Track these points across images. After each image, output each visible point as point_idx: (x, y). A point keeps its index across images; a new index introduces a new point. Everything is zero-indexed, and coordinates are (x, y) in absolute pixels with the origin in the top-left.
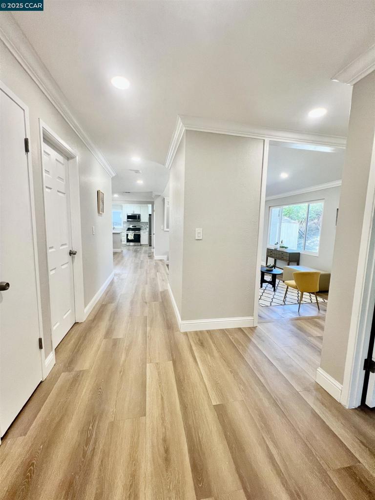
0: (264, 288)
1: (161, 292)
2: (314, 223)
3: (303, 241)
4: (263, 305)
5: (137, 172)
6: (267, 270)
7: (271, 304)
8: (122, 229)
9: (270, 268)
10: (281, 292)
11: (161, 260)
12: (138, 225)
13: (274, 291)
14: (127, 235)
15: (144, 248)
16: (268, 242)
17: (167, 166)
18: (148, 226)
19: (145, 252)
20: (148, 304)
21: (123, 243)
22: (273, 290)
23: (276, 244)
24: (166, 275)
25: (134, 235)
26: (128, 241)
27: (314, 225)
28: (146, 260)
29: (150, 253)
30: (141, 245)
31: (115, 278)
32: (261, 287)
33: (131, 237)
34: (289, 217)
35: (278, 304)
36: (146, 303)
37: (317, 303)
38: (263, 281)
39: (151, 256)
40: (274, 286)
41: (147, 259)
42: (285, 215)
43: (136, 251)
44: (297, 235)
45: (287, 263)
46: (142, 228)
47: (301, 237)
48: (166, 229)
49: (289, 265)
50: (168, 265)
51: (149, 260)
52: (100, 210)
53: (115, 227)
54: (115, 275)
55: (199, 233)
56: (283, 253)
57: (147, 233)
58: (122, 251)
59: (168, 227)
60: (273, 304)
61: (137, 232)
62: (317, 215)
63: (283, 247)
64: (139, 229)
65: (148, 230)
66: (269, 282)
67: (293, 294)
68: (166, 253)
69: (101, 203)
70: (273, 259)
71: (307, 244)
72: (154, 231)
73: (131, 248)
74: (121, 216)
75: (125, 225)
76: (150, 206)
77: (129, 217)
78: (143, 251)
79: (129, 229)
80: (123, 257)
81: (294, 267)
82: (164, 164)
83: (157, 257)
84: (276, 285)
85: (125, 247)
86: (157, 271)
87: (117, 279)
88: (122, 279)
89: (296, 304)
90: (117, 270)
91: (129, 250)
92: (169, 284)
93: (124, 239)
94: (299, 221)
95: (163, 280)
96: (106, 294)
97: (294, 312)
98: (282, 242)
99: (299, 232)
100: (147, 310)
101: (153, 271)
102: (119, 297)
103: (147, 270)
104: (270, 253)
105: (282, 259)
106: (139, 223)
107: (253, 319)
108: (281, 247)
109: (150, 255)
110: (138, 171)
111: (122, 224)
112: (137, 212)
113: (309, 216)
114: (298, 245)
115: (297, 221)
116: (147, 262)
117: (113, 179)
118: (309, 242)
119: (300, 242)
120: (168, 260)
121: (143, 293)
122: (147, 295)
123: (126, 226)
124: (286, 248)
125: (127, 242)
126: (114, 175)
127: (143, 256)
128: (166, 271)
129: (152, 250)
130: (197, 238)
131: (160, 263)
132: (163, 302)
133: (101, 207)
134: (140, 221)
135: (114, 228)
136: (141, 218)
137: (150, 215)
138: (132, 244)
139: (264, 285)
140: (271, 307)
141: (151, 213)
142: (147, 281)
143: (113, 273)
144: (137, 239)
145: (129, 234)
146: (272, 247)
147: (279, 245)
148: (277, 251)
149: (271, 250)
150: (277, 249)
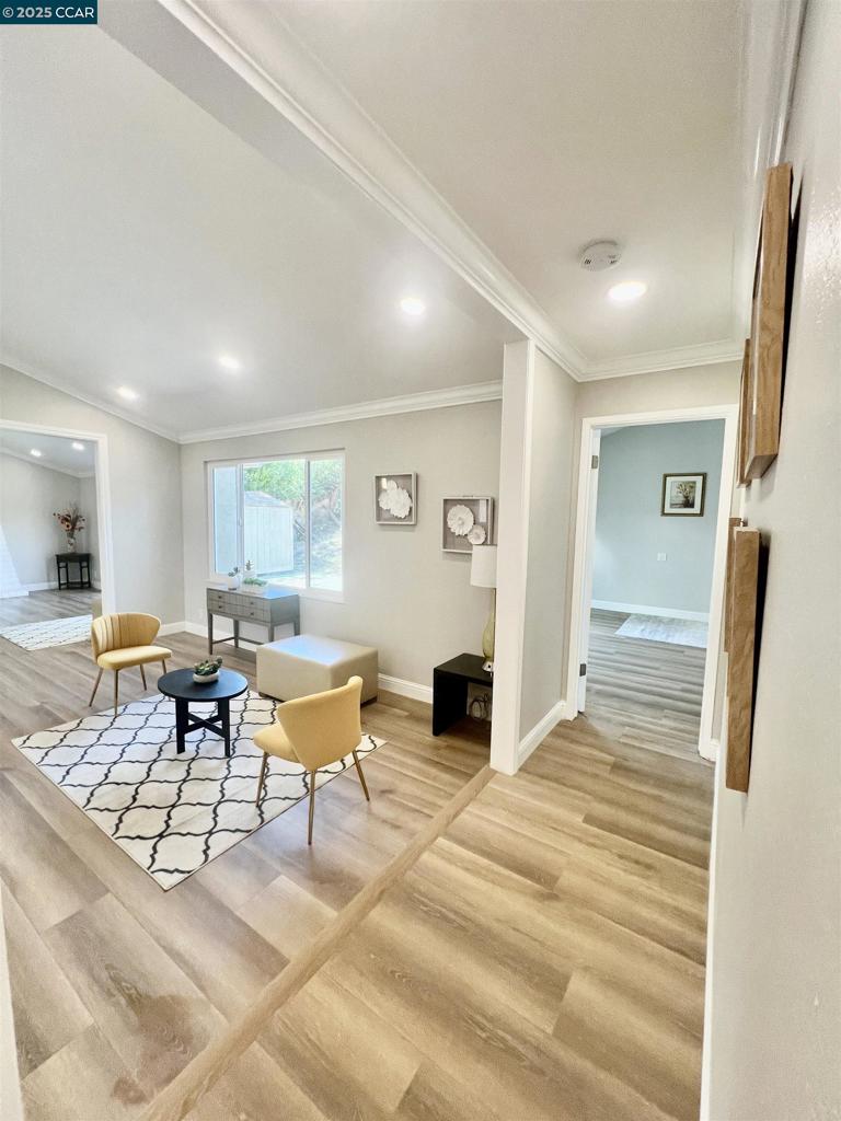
2: (324, 507)
3: (302, 547)
6: (197, 685)
9: (207, 673)
13: (227, 754)
16: (212, 569)
23: (231, 575)
27: (323, 510)
32: (181, 749)
34: (271, 493)
44: (291, 534)
45: (266, 631)
47: (298, 538)
56: (253, 601)
62: (327, 489)
63: (252, 582)
66: (208, 724)
71: (313, 553)
84: (233, 730)
89: (298, 800)
94: (293, 502)
98: (248, 568)
99: (294, 527)
104: (217, 602)
105: (251, 618)
108: (245, 582)
113: (312, 491)
114: (296, 556)
115: (289, 502)
118: (316, 547)
119: (299, 549)
124: (260, 585)
139: (191, 737)
146: (222, 583)
147: (240, 577)
148: (237, 594)
149: (221, 594)
150: (235, 589)
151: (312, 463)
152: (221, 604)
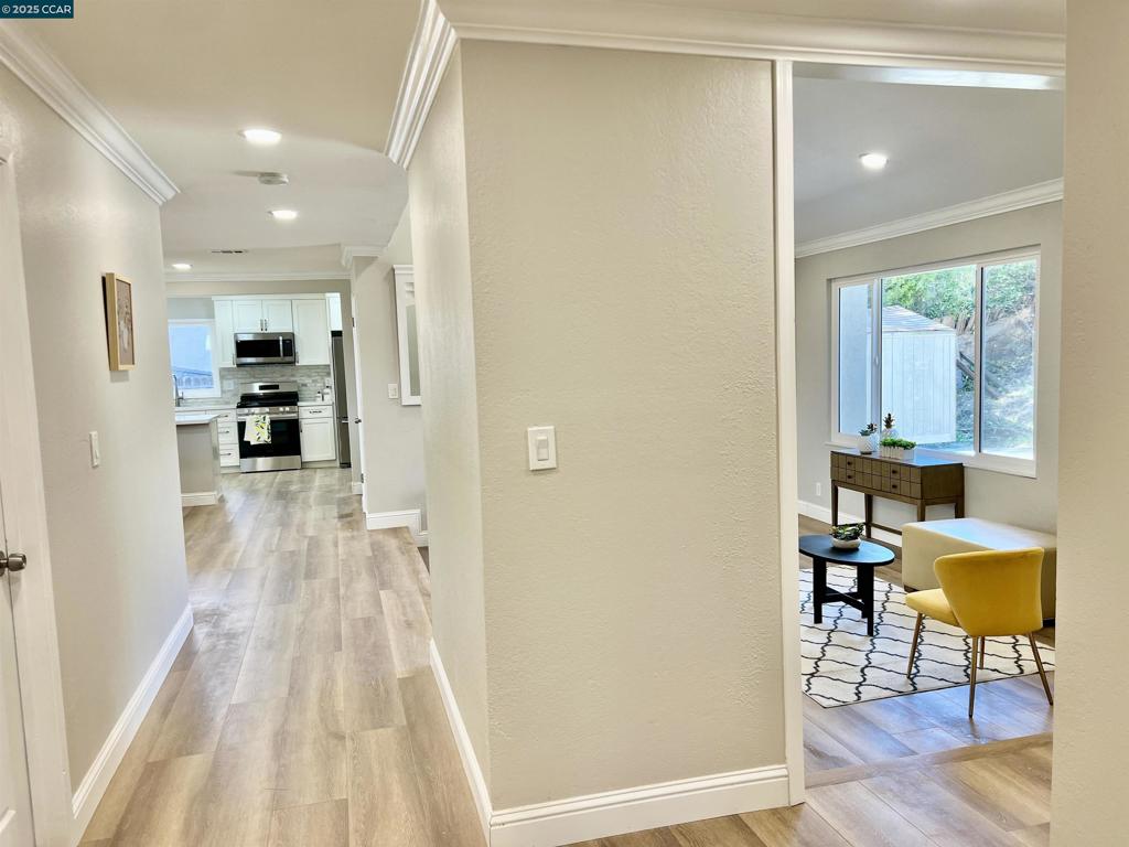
0: (827, 623)
1: (404, 682)
2: (1019, 324)
4: (826, 703)
5: (270, 177)
6: (836, 550)
7: (858, 694)
8: (217, 401)
9: (850, 537)
10: (899, 634)
11: (395, 531)
12: (284, 380)
13: (870, 632)
14: (242, 426)
15: (319, 480)
17: (394, 154)
18: (331, 381)
19: (326, 498)
20: (349, 743)
21: (224, 461)
22: (864, 629)
23: (864, 434)
24: (420, 599)
25: (273, 422)
26: (247, 450)
28: (331, 536)
29: (344, 502)
30: (304, 466)
31: (201, 632)
33: (258, 434)
34: (915, 307)
35: (888, 693)
36: (340, 737)
37: (1041, 672)
38: (822, 594)
39: (350, 516)
40: (868, 612)
41: (334, 532)
42: (900, 301)
43: (283, 495)
44: (951, 376)
45: (912, 510)
46: (304, 393)
47: (965, 385)
48: (408, 399)
49: (922, 519)
50: (424, 550)
51: (341, 535)
52: (118, 354)
53: (188, 394)
54: (199, 617)
55: (543, 444)
56: (896, 469)
57: (329, 412)
58: (222, 500)
59: (415, 391)
60: (867, 693)
61: (284, 412)
63: (894, 444)
64: (291, 399)
65: (330, 397)
66: (849, 599)
67: (944, 640)
68: (415, 500)
69: (121, 327)
70: (861, 496)
72: (358, 406)
73: (262, 482)
74: (208, 345)
75: (230, 385)
76: (335, 299)
77: (244, 348)
78: (313, 494)
79: (247, 401)
80: (226, 530)
81: (942, 526)
82: (382, 147)
83: (375, 520)
84: (877, 607)
85: (234, 483)
86: (384, 585)
87: (210, 635)
88: (231, 636)
89: (957, 684)
90: (204, 597)
91: (252, 492)
92: (432, 642)
93: (229, 443)
94: (956, 321)
95: (409, 625)
96: (165, 713)
97: (953, 723)
98: (889, 422)
99: (959, 365)
100: (344, 771)
101: (363, 584)
102: (219, 720)
103: (337, 579)
104: (847, 471)
105: (893, 492)
106: (288, 370)
107: (784, 772)
108: (885, 444)
109: (347, 510)
110: (273, 175)
111: (216, 377)
112: (277, 326)
114: (959, 418)
115: (947, 319)
116: (336, 545)
117: (166, 206)
120: (424, 526)
121: (326, 694)
122: (341, 704)
123: (236, 388)
124: (906, 447)
125: (243, 455)
126: (170, 194)
127: (315, 516)
128: (419, 582)
129: (356, 485)
130: (535, 465)
131: (392, 544)
132: (412, 727)
133: (122, 343)
134: (292, 363)
135: (179, 401)
136: (299, 347)
137: (336, 334)
138: (263, 463)
139: (829, 609)
140: (860, 707)
141: (338, 327)
142: (338, 637)
143: (188, 612)
144: (286, 440)
145: (250, 421)
146: (851, 444)
147: (876, 438)
148: (872, 459)
149: (850, 459)
150: (870, 453)
151: (986, 270)
152: (850, 473)
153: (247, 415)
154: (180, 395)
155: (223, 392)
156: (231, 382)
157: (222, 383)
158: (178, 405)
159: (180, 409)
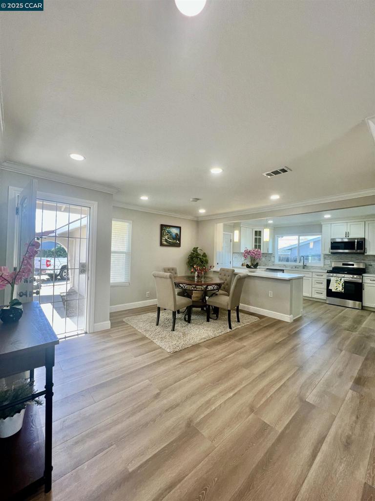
8: (321, 268)
14: (329, 282)
25: (345, 282)
26: (330, 293)
30: (364, 308)
33: (337, 286)
46: (369, 270)
61: (353, 278)
64: (361, 271)
77: (335, 245)
79: (336, 270)
93: (321, 288)
106: (360, 256)
111: (322, 258)
112: (356, 235)
123: (331, 263)
125: (328, 295)
134: (363, 253)
136: (368, 245)
138: (337, 301)
145: (333, 279)
153: (332, 276)
154: (305, 264)
155: (324, 265)
156: (329, 261)
157: (324, 260)
158: (304, 268)
159: (304, 270)
